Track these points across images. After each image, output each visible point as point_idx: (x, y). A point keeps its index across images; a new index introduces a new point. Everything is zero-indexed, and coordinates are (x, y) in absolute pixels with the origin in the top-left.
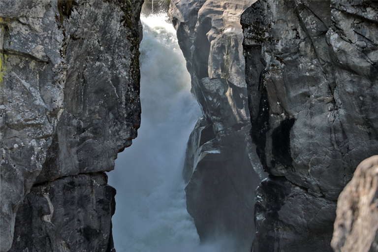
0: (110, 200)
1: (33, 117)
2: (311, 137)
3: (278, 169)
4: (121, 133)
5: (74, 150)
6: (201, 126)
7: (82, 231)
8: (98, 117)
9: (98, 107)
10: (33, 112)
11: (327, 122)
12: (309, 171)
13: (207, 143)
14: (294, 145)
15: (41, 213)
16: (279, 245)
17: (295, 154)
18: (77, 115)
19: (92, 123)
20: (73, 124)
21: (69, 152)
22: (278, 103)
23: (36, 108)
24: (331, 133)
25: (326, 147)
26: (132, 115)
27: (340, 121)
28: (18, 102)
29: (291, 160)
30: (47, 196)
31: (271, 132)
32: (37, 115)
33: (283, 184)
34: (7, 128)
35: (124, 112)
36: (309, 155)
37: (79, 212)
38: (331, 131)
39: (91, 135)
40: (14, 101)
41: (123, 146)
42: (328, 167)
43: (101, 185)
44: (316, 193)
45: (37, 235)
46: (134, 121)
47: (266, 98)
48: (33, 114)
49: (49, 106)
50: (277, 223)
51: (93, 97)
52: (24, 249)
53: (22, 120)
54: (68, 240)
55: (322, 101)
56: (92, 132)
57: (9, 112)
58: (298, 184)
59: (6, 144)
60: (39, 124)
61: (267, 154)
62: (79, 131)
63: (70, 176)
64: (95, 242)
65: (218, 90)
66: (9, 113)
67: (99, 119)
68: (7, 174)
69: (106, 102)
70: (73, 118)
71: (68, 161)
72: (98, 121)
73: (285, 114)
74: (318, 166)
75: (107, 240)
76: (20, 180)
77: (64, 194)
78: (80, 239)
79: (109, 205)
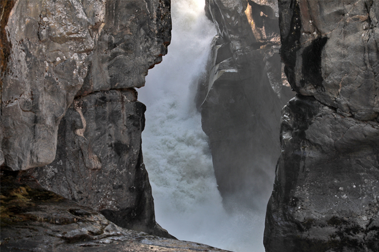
0: (140, 116)
1: (76, 31)
2: (344, 56)
3: (308, 88)
4: (152, 50)
5: (105, 65)
6: (217, 44)
7: (113, 146)
8: (129, 33)
9: (129, 22)
10: (75, 26)
11: (361, 41)
12: (339, 90)
13: (224, 61)
14: (326, 64)
15: (74, 127)
16: (305, 164)
17: (326, 74)
18: (109, 30)
19: (123, 39)
20: (105, 39)
21: (100, 67)
22: (310, 21)
23: (78, 22)
24: (365, 53)
25: (358, 67)
26: (163, 31)
27: (375, 41)
28: (60, 15)
29: (322, 80)
30: (79, 111)
31: (301, 51)
32: (80, 29)
33: (312, 103)
34: (50, 41)
35: (155, 28)
36: (340, 75)
37: (110, 127)
38: (365, 51)
39: (122, 51)
40: (57, 14)
41: (154, 63)
42: (359, 87)
43: (131, 101)
44: (344, 113)
45: (70, 149)
46: (165, 38)
47: (299, 16)
48: (75, 27)
49: (91, 20)
50: (303, 142)
51: (124, 12)
52: (58, 161)
53: (65, 33)
54: (100, 154)
55: (357, 19)
56: (124, 48)
57: (52, 24)
58: (327, 103)
59: (49, 57)
60: (81, 38)
61: (297, 74)
62: (111, 46)
63: (102, 91)
64: (126, 157)
65: (236, 8)
66: (52, 26)
67: (130, 35)
68: (50, 87)
69: (137, 17)
70: (105, 33)
71: (99, 76)
72: (129, 36)
73: (317, 33)
74: (349, 86)
75: (137, 156)
76: (63, 93)
77: (96, 109)
78: (111, 153)
79: (139, 121)
